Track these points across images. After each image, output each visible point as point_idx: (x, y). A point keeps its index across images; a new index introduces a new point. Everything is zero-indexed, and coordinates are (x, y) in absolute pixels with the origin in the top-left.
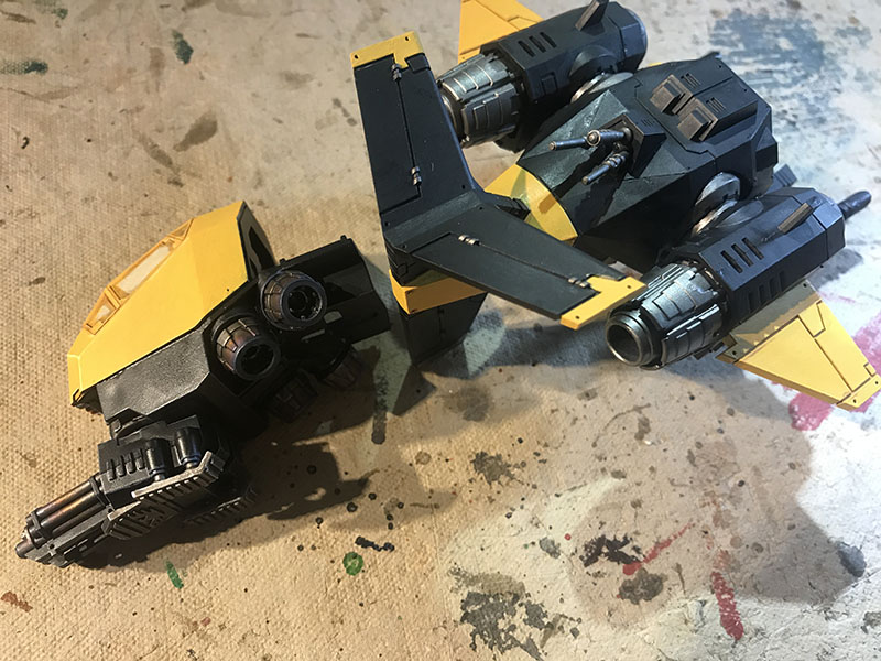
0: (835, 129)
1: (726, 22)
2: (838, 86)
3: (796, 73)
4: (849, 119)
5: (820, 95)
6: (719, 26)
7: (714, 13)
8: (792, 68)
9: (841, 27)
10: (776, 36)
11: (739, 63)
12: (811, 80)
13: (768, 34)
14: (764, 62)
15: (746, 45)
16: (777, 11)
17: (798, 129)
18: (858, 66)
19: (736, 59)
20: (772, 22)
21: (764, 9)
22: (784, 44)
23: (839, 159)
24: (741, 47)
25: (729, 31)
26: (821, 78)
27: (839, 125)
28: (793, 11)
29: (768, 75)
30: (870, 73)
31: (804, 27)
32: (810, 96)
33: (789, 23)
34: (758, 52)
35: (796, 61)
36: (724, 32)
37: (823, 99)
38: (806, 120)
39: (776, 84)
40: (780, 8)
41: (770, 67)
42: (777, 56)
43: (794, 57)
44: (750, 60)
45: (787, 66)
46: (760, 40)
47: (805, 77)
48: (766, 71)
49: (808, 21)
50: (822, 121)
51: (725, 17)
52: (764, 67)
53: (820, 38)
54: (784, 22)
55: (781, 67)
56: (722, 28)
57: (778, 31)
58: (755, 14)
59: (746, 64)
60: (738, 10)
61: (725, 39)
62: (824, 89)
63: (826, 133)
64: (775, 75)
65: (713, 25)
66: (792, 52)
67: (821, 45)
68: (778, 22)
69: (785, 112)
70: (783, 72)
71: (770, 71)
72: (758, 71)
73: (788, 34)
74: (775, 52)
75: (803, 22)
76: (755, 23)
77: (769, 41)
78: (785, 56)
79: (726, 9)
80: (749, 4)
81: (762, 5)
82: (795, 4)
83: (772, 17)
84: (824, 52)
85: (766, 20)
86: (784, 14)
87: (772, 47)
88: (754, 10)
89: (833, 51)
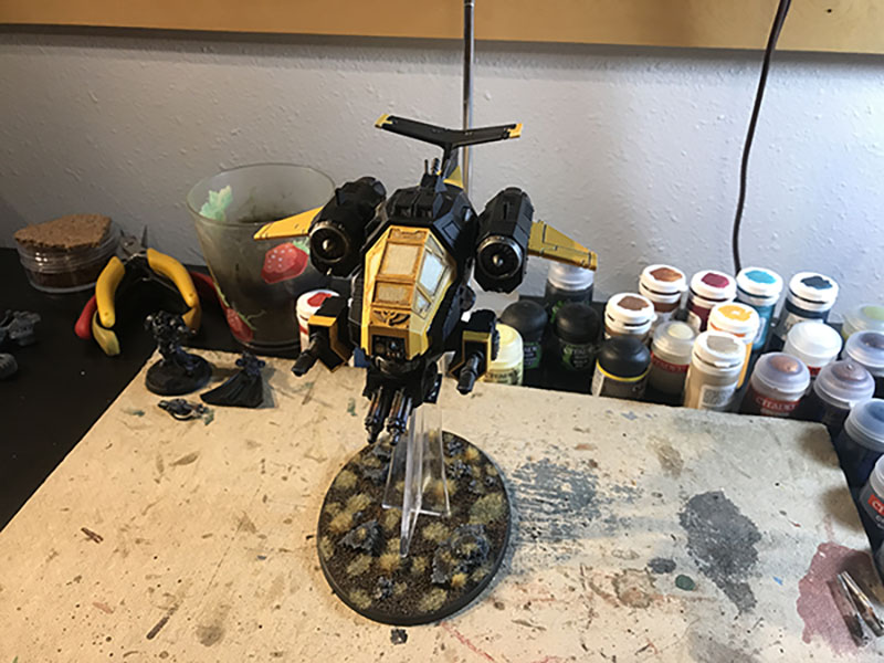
0: (564, 548)
2: (588, 522)
3: (561, 506)
4: (580, 544)
5: (569, 524)
6: (526, 467)
7: (529, 458)
8: (560, 503)
9: (621, 486)
10: (564, 481)
11: (523, 492)
12: (570, 513)
13: (559, 478)
14: (541, 495)
15: (537, 482)
16: (577, 466)
17: (535, 542)
18: (614, 513)
19: (523, 489)
20: (567, 472)
21: (567, 463)
22: (566, 488)
23: (551, 568)
24: (533, 482)
25: (530, 471)
26: (578, 514)
27: (570, 546)
28: (589, 468)
29: (539, 503)
30: (621, 520)
31: (590, 480)
32: (561, 524)
33: (579, 475)
34: (542, 488)
35: (566, 500)
36: (527, 471)
37: (568, 527)
38: (545, 538)
39: (541, 510)
40: (580, 465)
41: (544, 499)
42: (555, 493)
43: (567, 497)
44: (532, 492)
45: (558, 501)
46: (549, 481)
47: (566, 511)
48: (540, 501)
49: (596, 477)
50: (558, 541)
51: (534, 462)
52: (539, 498)
53: (597, 489)
54: (576, 474)
55: (553, 500)
56: (528, 468)
57: (567, 478)
58: (558, 465)
59: (528, 493)
60: (547, 460)
61: (524, 475)
62: (575, 521)
63: (555, 549)
64: (544, 505)
65: (523, 465)
66: (568, 493)
67: (594, 494)
68: (572, 473)
70: (551, 504)
71: (542, 502)
72: (533, 499)
73: (573, 482)
74: (555, 490)
75: (591, 476)
76: (554, 470)
77: (556, 483)
78: (561, 495)
79: (539, 457)
80: (558, 458)
81: (568, 460)
82: (594, 464)
83: (570, 468)
84: (593, 499)
85: (564, 469)
86: (581, 469)
87: (555, 487)
88: (561, 462)
89: (600, 499)
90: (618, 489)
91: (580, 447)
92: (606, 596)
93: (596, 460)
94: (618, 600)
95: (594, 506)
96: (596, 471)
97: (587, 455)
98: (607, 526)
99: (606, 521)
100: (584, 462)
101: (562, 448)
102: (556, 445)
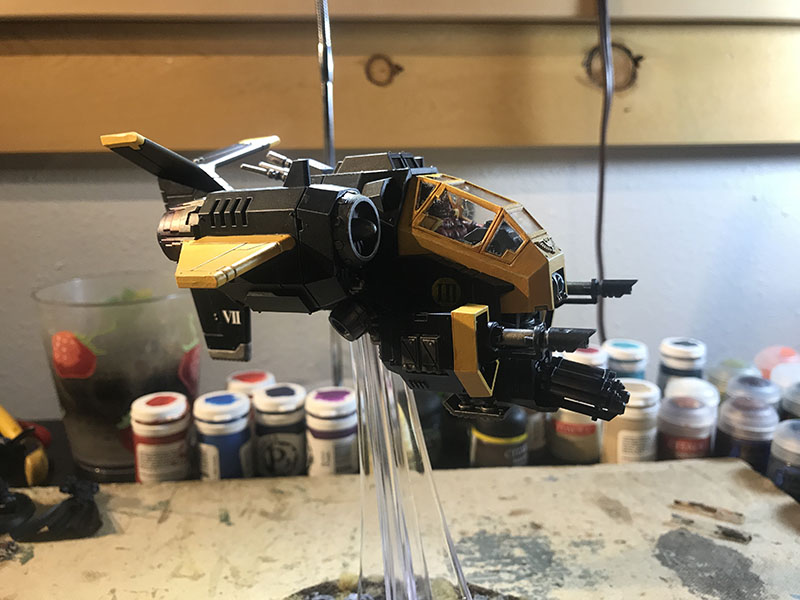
1: (470, 539)
2: (560, 581)
3: (521, 572)
5: (540, 589)
6: (463, 541)
7: (464, 532)
8: (519, 569)
9: (577, 540)
10: (512, 547)
11: (471, 566)
12: (535, 577)
13: (505, 546)
14: (494, 565)
15: (482, 553)
16: (519, 531)
18: (585, 567)
19: (469, 563)
20: (511, 539)
21: (508, 530)
22: (518, 552)
24: (478, 554)
25: (470, 544)
26: (545, 576)
28: (532, 530)
29: (494, 574)
30: (596, 573)
31: (540, 541)
33: (526, 538)
34: (491, 558)
35: (524, 564)
36: (465, 545)
37: (542, 591)
39: (500, 580)
40: (522, 529)
41: (499, 567)
42: (508, 561)
43: (524, 561)
44: (482, 564)
45: (515, 567)
46: (496, 550)
47: (530, 575)
48: (494, 571)
49: (546, 537)
51: (470, 535)
52: (492, 568)
53: (552, 548)
54: (523, 538)
55: (510, 568)
57: (515, 543)
58: (497, 534)
59: (477, 567)
60: (484, 532)
61: (464, 550)
62: (546, 583)
64: (501, 574)
65: (457, 540)
66: (523, 558)
67: (553, 553)
68: (519, 538)
70: (509, 572)
71: (498, 572)
72: (486, 571)
73: (523, 546)
74: (506, 558)
75: (540, 538)
76: (496, 539)
77: (505, 551)
78: (515, 561)
79: (473, 530)
80: (495, 527)
81: (506, 527)
82: (536, 527)
83: (513, 534)
84: (554, 558)
85: (507, 536)
86: (525, 533)
87: (505, 555)
88: (500, 530)
89: (563, 557)
90: (576, 545)
91: (514, 513)
93: (537, 522)
95: (558, 565)
96: (543, 532)
97: (526, 519)
98: (584, 581)
99: (580, 577)
100: (525, 526)
101: (493, 517)
102: (487, 515)
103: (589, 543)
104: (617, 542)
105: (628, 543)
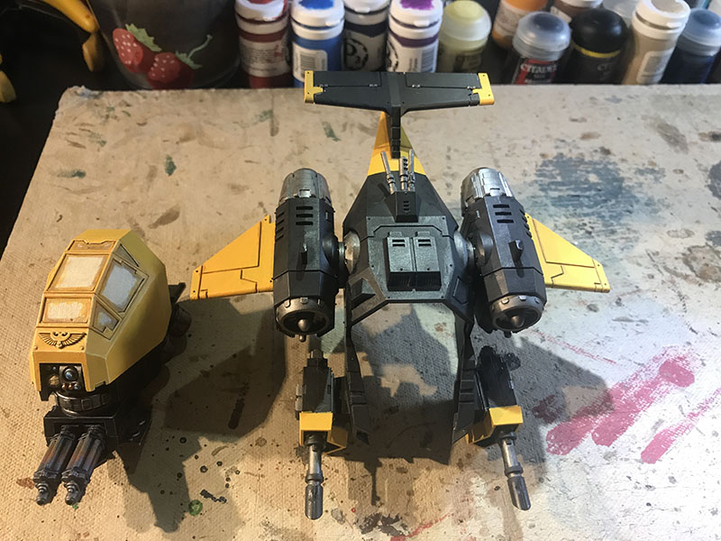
0: (623, 238)
1: (551, 162)
2: (630, 208)
3: (599, 198)
4: (635, 232)
5: (614, 214)
6: (544, 164)
7: (543, 155)
8: (595, 195)
9: (641, 168)
10: (588, 172)
11: (555, 190)
12: (609, 203)
13: (582, 171)
14: (574, 190)
15: (563, 177)
16: (592, 156)
17: (593, 237)
18: (650, 195)
19: (553, 187)
20: (586, 163)
21: (582, 154)
22: (593, 178)
23: (621, 259)
24: (559, 179)
25: (551, 168)
26: (618, 202)
27: (627, 235)
28: (603, 156)
29: (576, 198)
30: (659, 201)
31: (611, 167)
32: (607, 214)
33: (599, 164)
34: (571, 183)
35: (599, 190)
36: (547, 169)
37: (616, 217)
38: (600, 231)
39: (581, 205)
40: (594, 154)
41: (578, 193)
42: (586, 186)
43: (599, 187)
44: (564, 188)
45: (592, 193)
46: (574, 175)
47: (605, 201)
49: (615, 163)
50: (613, 232)
51: (551, 159)
52: (573, 193)
53: (622, 175)
54: (596, 163)
55: (588, 193)
56: (547, 166)
57: (590, 169)
58: (573, 157)
59: (560, 190)
60: (561, 155)
61: (547, 173)
62: (619, 210)
63: (615, 241)
64: (581, 199)
65: (540, 164)
66: (598, 184)
67: (622, 180)
68: (591, 163)
69: (585, 225)
70: (588, 197)
71: (578, 196)
72: (568, 195)
73: (597, 172)
74: (584, 184)
75: (610, 164)
76: (572, 163)
77: (581, 176)
78: (592, 186)
79: (552, 153)
80: (570, 151)
81: (580, 151)
82: (607, 152)
83: (587, 159)
84: (624, 185)
85: (581, 161)
86: (597, 157)
87: (583, 180)
88: (574, 154)
89: (631, 184)
90: (641, 172)
91: (586, 137)
92: (686, 277)
93: (606, 147)
94: (698, 279)
95: (627, 192)
96: (612, 158)
97: (596, 142)
98: (650, 208)
99: (647, 205)
100: (596, 151)
101: (568, 140)
102: (562, 138)
103: (653, 171)
104: (675, 171)
105: (685, 172)
